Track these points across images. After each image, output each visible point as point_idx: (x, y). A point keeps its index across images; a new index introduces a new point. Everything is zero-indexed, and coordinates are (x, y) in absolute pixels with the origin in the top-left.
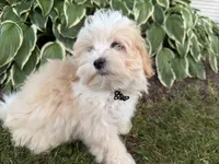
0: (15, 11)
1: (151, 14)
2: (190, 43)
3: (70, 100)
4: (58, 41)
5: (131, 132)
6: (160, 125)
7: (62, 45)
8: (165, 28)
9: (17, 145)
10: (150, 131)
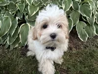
0: (10, 12)
1: (71, 5)
2: (95, 17)
7: (29, 24)
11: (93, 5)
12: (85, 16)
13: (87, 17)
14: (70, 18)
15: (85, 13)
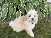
1: (38, 4)
2: (46, 11)
3: (24, 24)
4: (19, 11)
5: (33, 29)
6: (38, 28)
7: (20, 11)
8: (41, 7)
9: (14, 31)
10: (37, 29)
11: (46, 6)
12: (42, 10)
13: (43, 11)
14: (37, 10)
15: (43, 8)
